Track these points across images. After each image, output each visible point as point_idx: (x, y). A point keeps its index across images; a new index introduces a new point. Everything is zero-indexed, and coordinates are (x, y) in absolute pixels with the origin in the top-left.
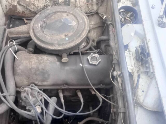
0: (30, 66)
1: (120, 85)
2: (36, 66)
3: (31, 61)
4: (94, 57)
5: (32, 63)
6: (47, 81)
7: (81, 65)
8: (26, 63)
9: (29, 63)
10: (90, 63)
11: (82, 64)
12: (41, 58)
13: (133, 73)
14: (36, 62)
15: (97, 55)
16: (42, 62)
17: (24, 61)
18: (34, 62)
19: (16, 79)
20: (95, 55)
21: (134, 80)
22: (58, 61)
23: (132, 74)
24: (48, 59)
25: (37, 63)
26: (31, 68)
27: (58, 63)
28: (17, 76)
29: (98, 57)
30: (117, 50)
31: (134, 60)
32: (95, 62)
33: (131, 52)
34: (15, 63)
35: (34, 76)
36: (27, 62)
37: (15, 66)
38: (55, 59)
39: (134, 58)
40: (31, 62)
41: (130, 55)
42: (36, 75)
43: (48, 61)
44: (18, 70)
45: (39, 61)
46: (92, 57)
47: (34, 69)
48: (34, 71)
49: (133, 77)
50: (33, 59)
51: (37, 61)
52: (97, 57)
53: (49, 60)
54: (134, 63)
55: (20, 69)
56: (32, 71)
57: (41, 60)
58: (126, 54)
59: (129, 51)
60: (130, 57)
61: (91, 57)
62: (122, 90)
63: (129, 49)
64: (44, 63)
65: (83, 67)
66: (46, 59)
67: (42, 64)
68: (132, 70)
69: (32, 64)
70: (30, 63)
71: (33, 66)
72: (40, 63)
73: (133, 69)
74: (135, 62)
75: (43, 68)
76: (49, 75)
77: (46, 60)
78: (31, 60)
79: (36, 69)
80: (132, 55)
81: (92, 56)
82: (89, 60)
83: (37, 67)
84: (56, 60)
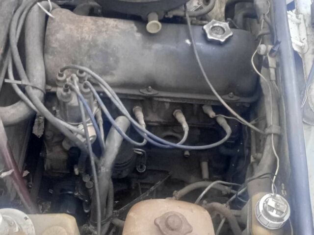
0: (78, 36)
1: (272, 71)
2: (91, 36)
3: (80, 27)
4: (219, 26)
5: (84, 30)
6: (112, 74)
7: (188, 42)
8: (71, 29)
9: (77, 30)
10: (209, 37)
11: (191, 41)
12: (102, 23)
13: (303, 54)
14: (92, 30)
15: (225, 25)
16: (104, 29)
17: (67, 25)
18: (87, 28)
19: (47, 61)
20: (219, 23)
21: (305, 67)
22: (138, 31)
23: (301, 55)
24: (116, 26)
25: (93, 32)
26: (80, 39)
27: (138, 36)
28: (51, 55)
29: (226, 27)
30: (270, 11)
31: (308, 29)
32: (219, 36)
33: (302, 14)
34: (47, 27)
35: (86, 58)
36: (73, 27)
37: (47, 32)
38: (132, 28)
39: (307, 26)
40: (82, 28)
41: (298, 21)
42: (90, 57)
43: (116, 29)
44: (54, 42)
45: (98, 27)
46: (214, 27)
47: (87, 44)
48: (87, 48)
49: (303, 62)
50: (85, 23)
51: (94, 27)
52: (224, 28)
53: (120, 27)
54: (307, 35)
55: (56, 40)
56: (83, 46)
57: (103, 26)
58: (289, 16)
59: (297, 13)
60: (298, 24)
61: (211, 26)
62: (276, 81)
63: (297, 10)
64: (108, 32)
65: (192, 47)
66: (113, 24)
67: (104, 33)
68: (301, 48)
69: (82, 33)
70: (80, 30)
71: (85, 37)
72: (100, 32)
73: (304, 46)
74: (309, 33)
75: (105, 43)
76: (117, 61)
77: (113, 27)
78: (81, 25)
79: (92, 43)
80: (302, 21)
81: (215, 25)
82: (207, 31)
83: (92, 38)
84: (135, 28)
